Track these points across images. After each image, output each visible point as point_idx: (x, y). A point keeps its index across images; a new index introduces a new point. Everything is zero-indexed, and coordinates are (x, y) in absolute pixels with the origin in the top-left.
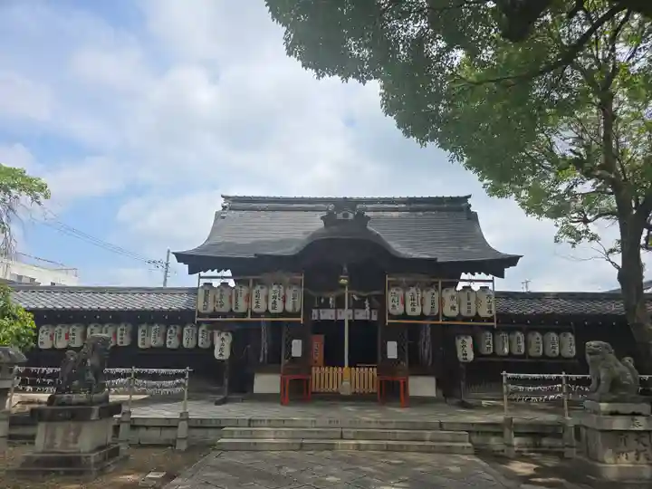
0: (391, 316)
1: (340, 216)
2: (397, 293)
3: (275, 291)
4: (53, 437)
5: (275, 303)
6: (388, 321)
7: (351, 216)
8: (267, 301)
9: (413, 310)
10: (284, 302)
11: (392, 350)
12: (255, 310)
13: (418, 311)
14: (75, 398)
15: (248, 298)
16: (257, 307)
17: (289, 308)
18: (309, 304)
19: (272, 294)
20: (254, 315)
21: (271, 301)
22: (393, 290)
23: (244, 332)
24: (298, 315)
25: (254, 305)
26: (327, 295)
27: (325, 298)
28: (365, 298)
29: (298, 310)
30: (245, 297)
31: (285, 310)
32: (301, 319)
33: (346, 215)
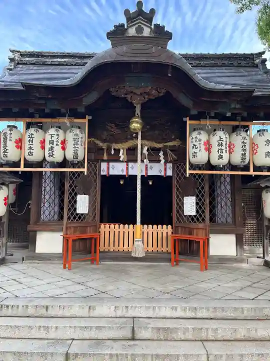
0: (192, 167)
1: (132, 32)
2: (199, 137)
3: (52, 136)
5: (52, 149)
6: (188, 172)
7: (147, 32)
8: (43, 148)
9: (221, 157)
10: (64, 149)
11: (190, 206)
12: (29, 158)
13: (225, 161)
15: (19, 143)
16: (31, 154)
17: (70, 156)
18: (95, 155)
19: (48, 138)
20: (28, 164)
21: (47, 146)
22: (195, 134)
24: (80, 164)
25: (27, 152)
26: (117, 146)
27: (115, 150)
28: (159, 150)
29: (80, 158)
30: (16, 142)
31: (65, 158)
32: (85, 170)
33: (140, 30)
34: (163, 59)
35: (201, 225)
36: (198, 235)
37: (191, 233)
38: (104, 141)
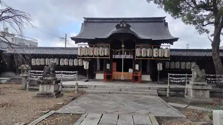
0: (137, 57)
1: (121, 25)
3: (101, 49)
4: (44, 88)
7: (125, 25)
8: (99, 52)
9: (144, 55)
10: (104, 52)
11: (137, 67)
13: (145, 56)
14: (48, 78)
16: (96, 54)
17: (106, 54)
18: (112, 53)
19: (100, 50)
20: (95, 56)
21: (100, 52)
22: (137, 49)
23: (92, 61)
26: (118, 50)
27: (117, 52)
28: (129, 51)
29: (108, 55)
30: (92, 51)
31: (104, 55)
32: (109, 58)
33: (123, 25)
34: (129, 32)
35: (140, 72)
36: (139, 75)
37: (137, 74)
38: (114, 49)
